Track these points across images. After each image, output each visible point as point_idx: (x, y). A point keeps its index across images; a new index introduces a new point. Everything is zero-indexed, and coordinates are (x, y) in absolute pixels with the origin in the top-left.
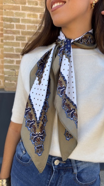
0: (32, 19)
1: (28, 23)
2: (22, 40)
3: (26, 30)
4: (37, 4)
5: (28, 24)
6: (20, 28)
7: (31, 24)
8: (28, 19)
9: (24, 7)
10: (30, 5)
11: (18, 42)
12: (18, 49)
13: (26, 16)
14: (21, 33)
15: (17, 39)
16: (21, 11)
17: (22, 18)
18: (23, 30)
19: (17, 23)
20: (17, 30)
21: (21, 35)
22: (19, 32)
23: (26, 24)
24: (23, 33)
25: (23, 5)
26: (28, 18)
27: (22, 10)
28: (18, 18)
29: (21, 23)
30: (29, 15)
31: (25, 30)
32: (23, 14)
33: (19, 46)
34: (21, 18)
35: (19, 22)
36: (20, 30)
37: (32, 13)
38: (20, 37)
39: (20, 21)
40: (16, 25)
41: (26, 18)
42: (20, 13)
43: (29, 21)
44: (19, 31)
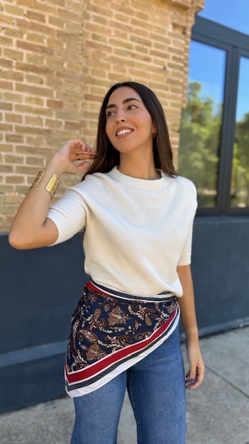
0: (34, 106)
1: (26, 112)
2: (16, 141)
3: (24, 124)
4: (41, 83)
5: (28, 114)
6: (14, 121)
7: (32, 115)
8: (26, 107)
9: (20, 85)
10: (31, 82)
11: (10, 144)
12: (9, 156)
13: (24, 99)
14: (14, 130)
15: (7, 140)
16: (14, 92)
17: (17, 103)
18: (18, 124)
19: (8, 112)
20: (8, 123)
21: (14, 132)
22: (10, 128)
23: (24, 115)
24: (18, 129)
25: (18, 82)
26: (28, 104)
27: (17, 89)
28: (9, 102)
29: (14, 112)
30: (29, 100)
31: (21, 125)
32: (17, 97)
33: (11, 151)
34: (14, 103)
35: (11, 109)
36: (14, 124)
37: (34, 96)
38: (13, 136)
39: (13, 109)
40: (6, 115)
41: (24, 103)
42: (13, 95)
43: (29, 110)
44: (12, 126)
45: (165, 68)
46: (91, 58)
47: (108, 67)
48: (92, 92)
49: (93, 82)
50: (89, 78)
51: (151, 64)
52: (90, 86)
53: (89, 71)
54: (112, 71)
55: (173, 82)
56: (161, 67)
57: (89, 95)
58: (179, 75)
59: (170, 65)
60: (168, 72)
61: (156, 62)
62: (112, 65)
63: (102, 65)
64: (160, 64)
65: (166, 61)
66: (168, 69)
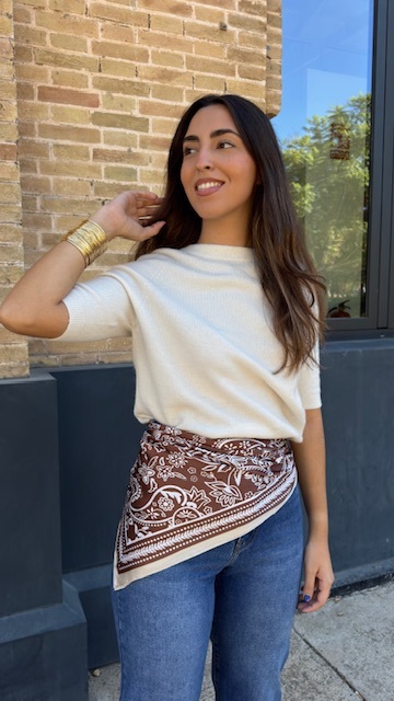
45: (223, 28)
46: (49, 11)
47: (90, 29)
48: (55, 83)
49: (57, 60)
50: (48, 53)
51: (192, 19)
52: (50, 69)
53: (48, 38)
54: (101, 39)
55: (245, 57)
56: (217, 25)
57: (50, 89)
58: (257, 42)
59: (236, 21)
60: (232, 34)
61: (200, 13)
62: (100, 25)
63: (75, 25)
64: (211, 20)
65: (226, 12)
66: (230, 28)
